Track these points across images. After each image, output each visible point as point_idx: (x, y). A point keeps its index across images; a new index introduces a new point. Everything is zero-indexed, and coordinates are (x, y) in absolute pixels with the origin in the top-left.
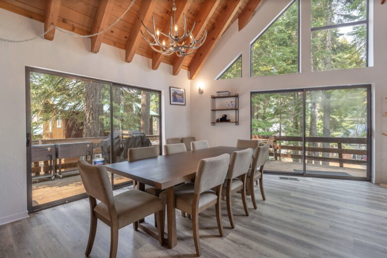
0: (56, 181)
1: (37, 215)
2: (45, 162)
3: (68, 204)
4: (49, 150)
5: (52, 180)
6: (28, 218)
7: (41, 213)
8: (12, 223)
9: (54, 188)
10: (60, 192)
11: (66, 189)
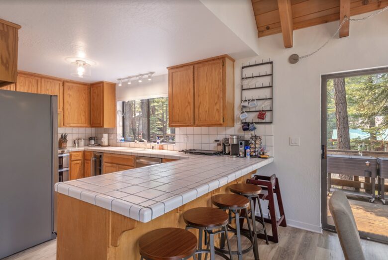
0: (375, 205)
1: (330, 236)
2: (366, 178)
3: (369, 242)
4: (368, 165)
5: (371, 202)
6: (321, 234)
7: (334, 236)
8: (307, 232)
9: (368, 214)
10: (371, 221)
11: (381, 221)
